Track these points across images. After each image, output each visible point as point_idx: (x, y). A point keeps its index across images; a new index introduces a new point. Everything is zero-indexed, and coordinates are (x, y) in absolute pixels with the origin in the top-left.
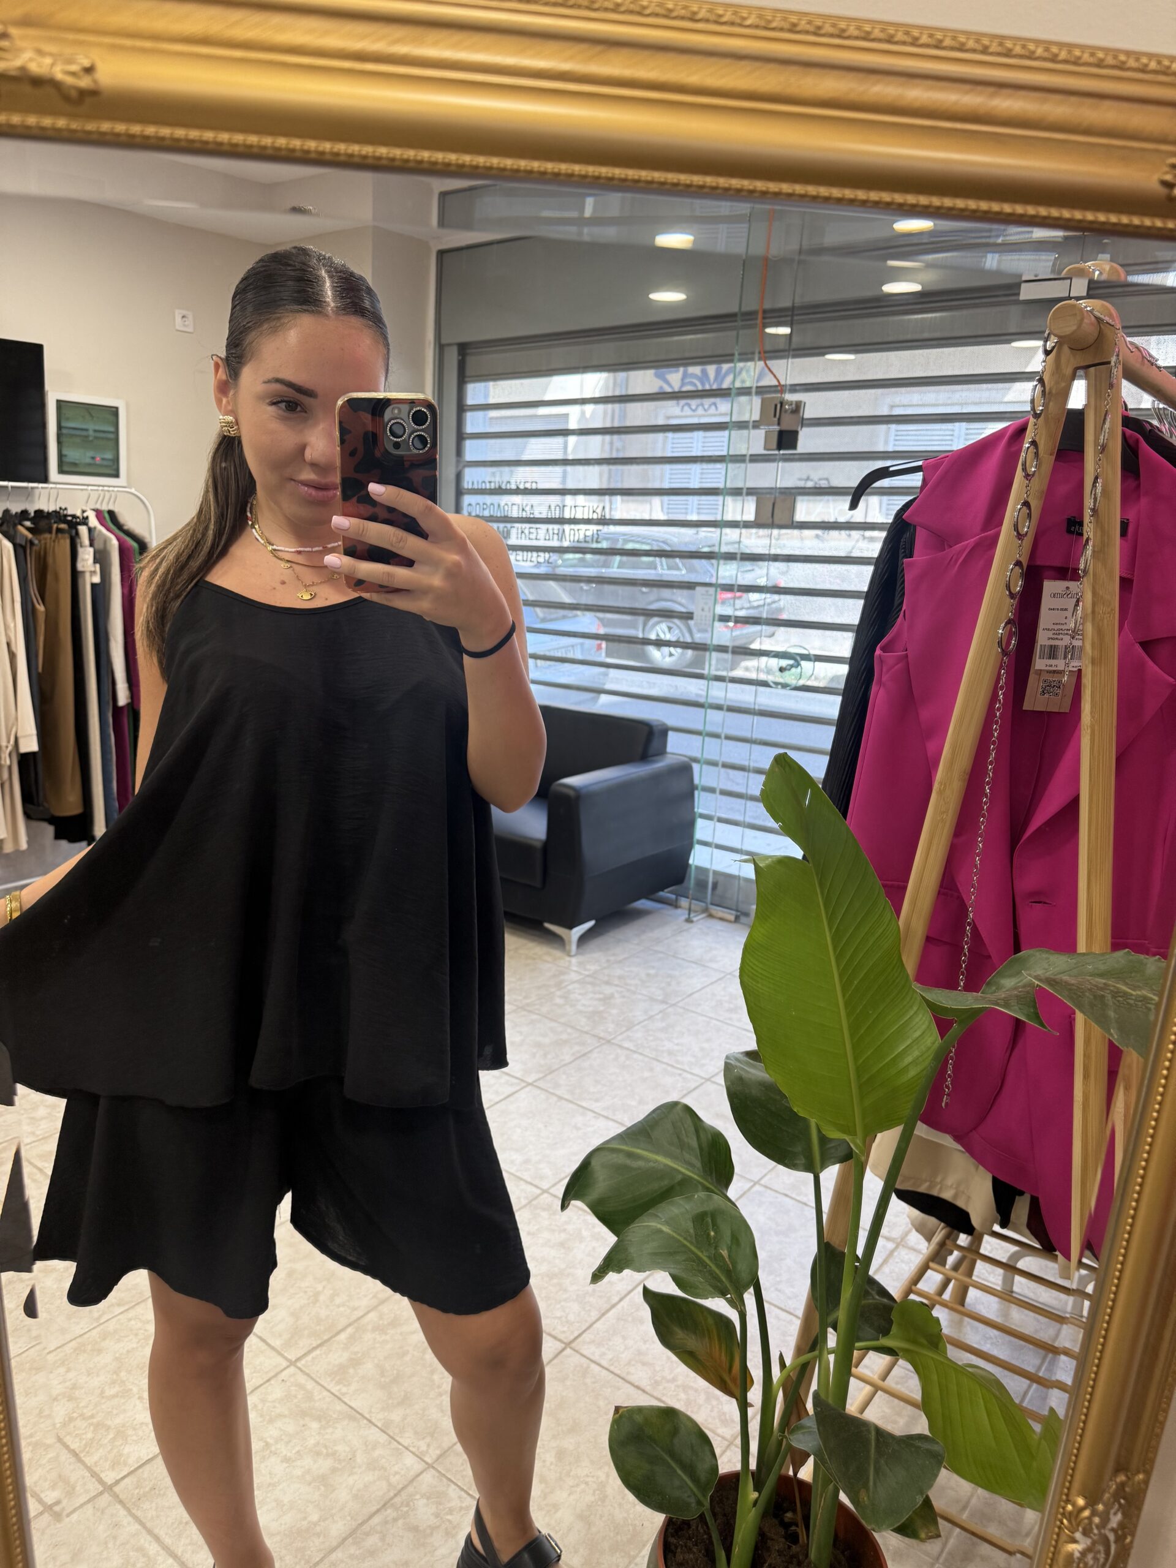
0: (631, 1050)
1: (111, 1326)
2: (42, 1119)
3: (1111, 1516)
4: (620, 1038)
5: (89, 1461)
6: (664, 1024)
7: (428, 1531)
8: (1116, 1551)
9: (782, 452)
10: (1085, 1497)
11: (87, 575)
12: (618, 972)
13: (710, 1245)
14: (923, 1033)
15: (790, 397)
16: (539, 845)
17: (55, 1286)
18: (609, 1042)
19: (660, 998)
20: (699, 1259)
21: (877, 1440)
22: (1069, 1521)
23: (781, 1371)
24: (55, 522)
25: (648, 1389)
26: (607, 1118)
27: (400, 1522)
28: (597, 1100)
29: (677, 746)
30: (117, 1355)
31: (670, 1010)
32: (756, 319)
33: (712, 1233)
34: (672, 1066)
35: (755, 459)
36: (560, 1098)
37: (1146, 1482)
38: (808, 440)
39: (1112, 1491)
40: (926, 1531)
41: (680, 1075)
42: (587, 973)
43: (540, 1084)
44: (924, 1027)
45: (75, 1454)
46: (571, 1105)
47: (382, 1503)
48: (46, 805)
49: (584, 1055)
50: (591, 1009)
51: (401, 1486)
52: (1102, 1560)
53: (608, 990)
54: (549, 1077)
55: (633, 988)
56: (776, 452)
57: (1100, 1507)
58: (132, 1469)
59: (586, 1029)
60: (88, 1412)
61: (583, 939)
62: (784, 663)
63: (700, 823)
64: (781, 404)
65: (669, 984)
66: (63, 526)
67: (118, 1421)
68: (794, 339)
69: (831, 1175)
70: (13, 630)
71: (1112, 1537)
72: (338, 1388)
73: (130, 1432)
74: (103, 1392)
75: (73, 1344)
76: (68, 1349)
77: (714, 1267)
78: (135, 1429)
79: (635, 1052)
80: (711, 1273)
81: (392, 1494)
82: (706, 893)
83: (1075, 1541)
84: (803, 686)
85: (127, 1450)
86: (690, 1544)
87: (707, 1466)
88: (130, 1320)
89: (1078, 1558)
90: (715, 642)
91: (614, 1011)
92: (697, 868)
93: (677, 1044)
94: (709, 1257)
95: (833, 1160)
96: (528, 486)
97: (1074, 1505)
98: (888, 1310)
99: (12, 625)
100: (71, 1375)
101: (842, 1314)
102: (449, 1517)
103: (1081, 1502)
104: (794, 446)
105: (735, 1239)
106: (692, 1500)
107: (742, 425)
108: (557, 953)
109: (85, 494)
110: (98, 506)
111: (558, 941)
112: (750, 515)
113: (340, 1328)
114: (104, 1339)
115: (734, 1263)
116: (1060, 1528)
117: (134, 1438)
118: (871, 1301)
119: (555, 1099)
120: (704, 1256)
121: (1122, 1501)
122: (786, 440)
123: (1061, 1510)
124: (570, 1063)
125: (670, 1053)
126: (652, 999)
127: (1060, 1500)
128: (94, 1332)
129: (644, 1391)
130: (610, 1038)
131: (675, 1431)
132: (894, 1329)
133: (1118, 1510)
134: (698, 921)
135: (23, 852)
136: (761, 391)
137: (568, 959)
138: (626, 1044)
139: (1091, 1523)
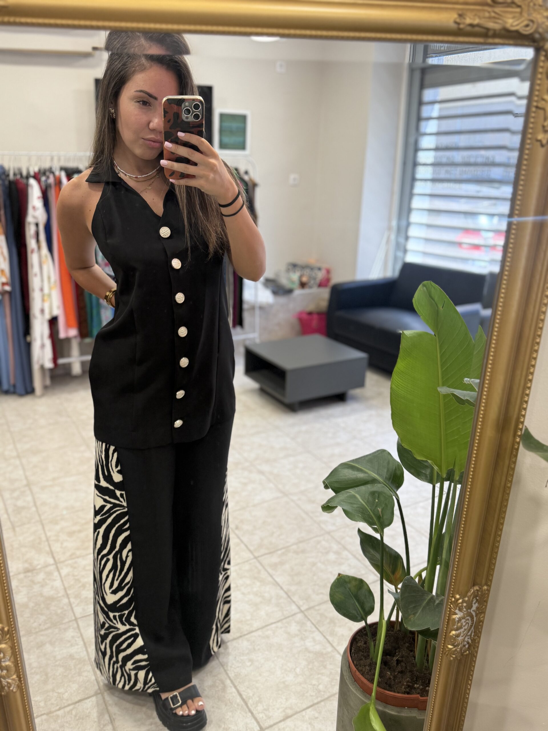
3: (473, 604)
8: (477, 621)
10: (460, 595)
13: (374, 505)
22: (453, 605)
37: (489, 590)
39: (471, 593)
52: (470, 624)
57: (466, 599)
71: (474, 614)
77: (372, 514)
83: (457, 614)
89: (457, 621)
97: (455, 598)
103: (458, 596)
105: (386, 505)
106: (359, 616)
115: (383, 515)
121: (478, 598)
123: (450, 600)
133: (476, 602)
139: (462, 606)
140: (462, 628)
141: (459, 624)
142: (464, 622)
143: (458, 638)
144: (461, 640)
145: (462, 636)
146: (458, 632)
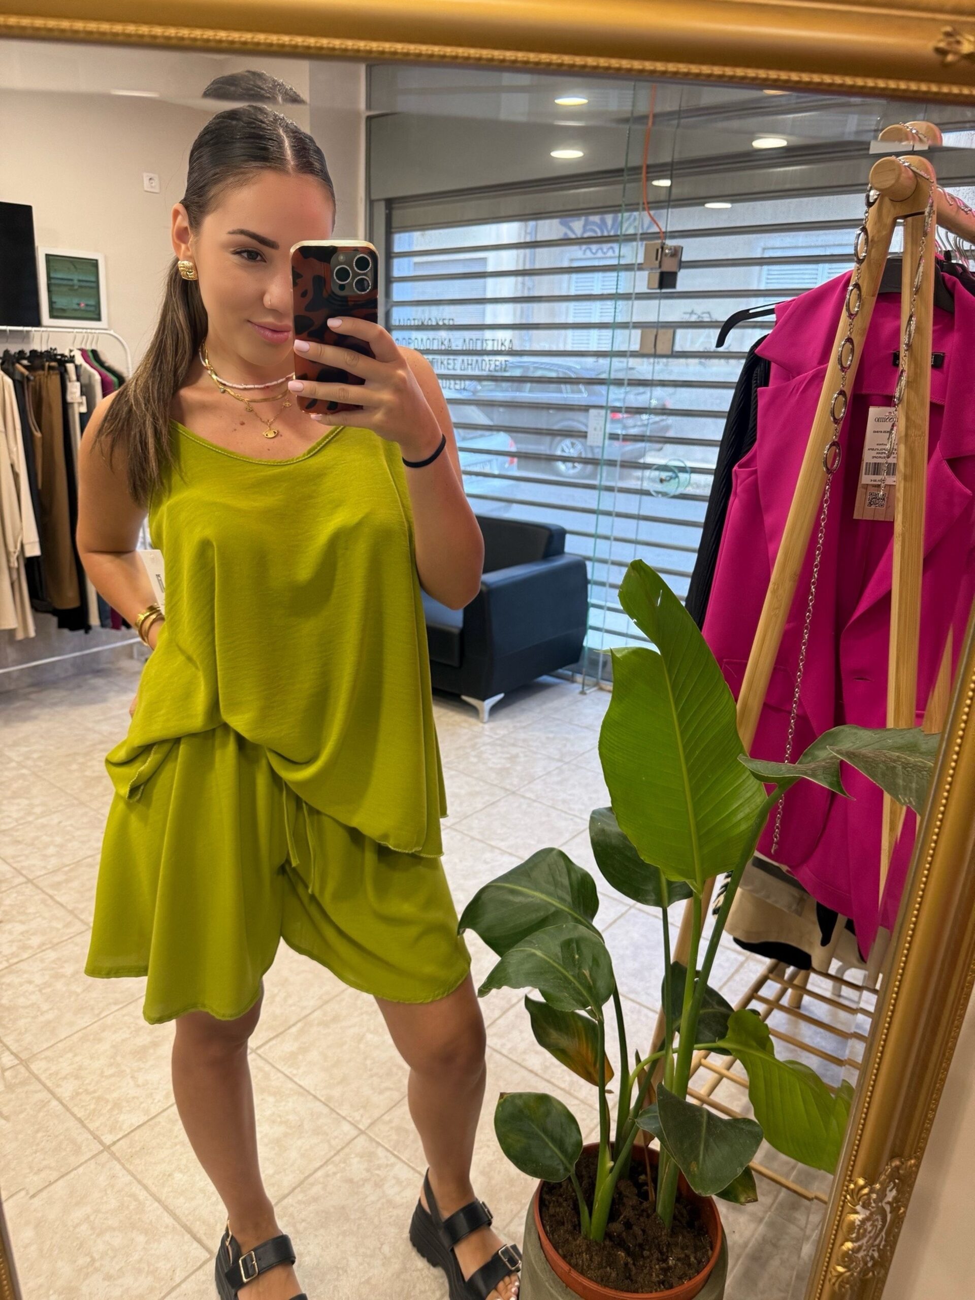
0: (532, 800)
1: (109, 1020)
2: (53, 855)
3: (888, 1192)
4: (522, 790)
5: (92, 1126)
6: (559, 779)
7: (361, 1183)
8: (891, 1220)
9: (664, 291)
10: (865, 1178)
11: (76, 406)
12: (522, 735)
13: (574, 965)
14: (754, 794)
15: (671, 243)
16: (456, 631)
17: (64, 989)
18: (514, 793)
19: (557, 757)
20: (566, 978)
21: (708, 1123)
22: (852, 1197)
23: (637, 1065)
24: (47, 361)
25: (539, 1072)
26: (511, 854)
27: (339, 1175)
28: (502, 840)
29: (573, 547)
30: (114, 1043)
31: (565, 767)
32: (641, 173)
33: (577, 957)
34: (566, 812)
35: (641, 296)
36: (473, 838)
37: (918, 1166)
38: (686, 280)
39: (887, 1173)
40: (745, 1196)
41: (572, 819)
42: (497, 737)
43: (457, 827)
44: (755, 789)
45: (80, 1121)
46: (480, 845)
47: (324, 1160)
48: (49, 599)
49: (493, 804)
50: (499, 766)
51: (339, 1147)
52: (879, 1227)
53: (514, 751)
54: (464, 822)
55: (535, 750)
56: (658, 291)
57: (878, 1186)
58: (126, 1132)
59: (495, 782)
60: (91, 1088)
61: (494, 709)
62: (664, 475)
63: (592, 612)
64: (662, 248)
65: (565, 746)
66: (54, 364)
67: (115, 1095)
68: (674, 191)
69: (679, 910)
70: (15, 453)
71: (888, 1208)
72: (290, 1070)
73: (124, 1104)
74: (102, 1072)
75: (80, 1034)
76: (75, 1038)
77: (577, 984)
78: (128, 1102)
79: (535, 801)
80: (575, 989)
81: (332, 1153)
82: (597, 670)
83: (856, 1212)
84: (681, 494)
85: (122, 1118)
86: (561, 1200)
87: (573, 1140)
88: (124, 1016)
89: (858, 1225)
90: (606, 457)
91: (519, 768)
92: (591, 650)
93: (570, 795)
94: (573, 976)
95: (678, 897)
96: (446, 322)
97: (855, 1184)
98: (726, 1017)
99: (15, 449)
100: (78, 1059)
101: (684, 1022)
102: (377, 1172)
103: (861, 1182)
104: (673, 286)
105: (595, 961)
106: (561, 1168)
107: (629, 268)
108: (472, 720)
109: (71, 336)
110: (83, 347)
111: (473, 711)
112: (635, 347)
113: (291, 1023)
114: (104, 1031)
115: (594, 981)
116: (844, 1201)
117: (128, 1109)
118: (710, 1010)
119: (469, 839)
120: (569, 975)
121: (897, 1181)
122: (667, 280)
123: (845, 1188)
124: (481, 810)
125: (564, 801)
126: (550, 758)
127: (845, 1180)
128: (96, 1025)
129: (536, 1075)
130: (514, 789)
131: (548, 1113)
132: (729, 1034)
133: (893, 1188)
134: (590, 693)
135: (33, 639)
136: (645, 236)
137: (481, 725)
138: (528, 795)
139: (869, 1199)
140: (866, 1237)
141: (861, 1231)
142: (871, 1225)
143: (856, 1255)
144: (862, 1257)
145: (864, 1250)
146: (856, 1245)
